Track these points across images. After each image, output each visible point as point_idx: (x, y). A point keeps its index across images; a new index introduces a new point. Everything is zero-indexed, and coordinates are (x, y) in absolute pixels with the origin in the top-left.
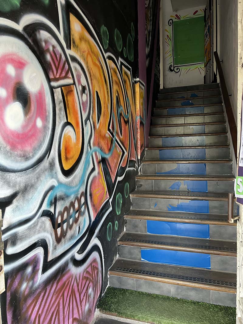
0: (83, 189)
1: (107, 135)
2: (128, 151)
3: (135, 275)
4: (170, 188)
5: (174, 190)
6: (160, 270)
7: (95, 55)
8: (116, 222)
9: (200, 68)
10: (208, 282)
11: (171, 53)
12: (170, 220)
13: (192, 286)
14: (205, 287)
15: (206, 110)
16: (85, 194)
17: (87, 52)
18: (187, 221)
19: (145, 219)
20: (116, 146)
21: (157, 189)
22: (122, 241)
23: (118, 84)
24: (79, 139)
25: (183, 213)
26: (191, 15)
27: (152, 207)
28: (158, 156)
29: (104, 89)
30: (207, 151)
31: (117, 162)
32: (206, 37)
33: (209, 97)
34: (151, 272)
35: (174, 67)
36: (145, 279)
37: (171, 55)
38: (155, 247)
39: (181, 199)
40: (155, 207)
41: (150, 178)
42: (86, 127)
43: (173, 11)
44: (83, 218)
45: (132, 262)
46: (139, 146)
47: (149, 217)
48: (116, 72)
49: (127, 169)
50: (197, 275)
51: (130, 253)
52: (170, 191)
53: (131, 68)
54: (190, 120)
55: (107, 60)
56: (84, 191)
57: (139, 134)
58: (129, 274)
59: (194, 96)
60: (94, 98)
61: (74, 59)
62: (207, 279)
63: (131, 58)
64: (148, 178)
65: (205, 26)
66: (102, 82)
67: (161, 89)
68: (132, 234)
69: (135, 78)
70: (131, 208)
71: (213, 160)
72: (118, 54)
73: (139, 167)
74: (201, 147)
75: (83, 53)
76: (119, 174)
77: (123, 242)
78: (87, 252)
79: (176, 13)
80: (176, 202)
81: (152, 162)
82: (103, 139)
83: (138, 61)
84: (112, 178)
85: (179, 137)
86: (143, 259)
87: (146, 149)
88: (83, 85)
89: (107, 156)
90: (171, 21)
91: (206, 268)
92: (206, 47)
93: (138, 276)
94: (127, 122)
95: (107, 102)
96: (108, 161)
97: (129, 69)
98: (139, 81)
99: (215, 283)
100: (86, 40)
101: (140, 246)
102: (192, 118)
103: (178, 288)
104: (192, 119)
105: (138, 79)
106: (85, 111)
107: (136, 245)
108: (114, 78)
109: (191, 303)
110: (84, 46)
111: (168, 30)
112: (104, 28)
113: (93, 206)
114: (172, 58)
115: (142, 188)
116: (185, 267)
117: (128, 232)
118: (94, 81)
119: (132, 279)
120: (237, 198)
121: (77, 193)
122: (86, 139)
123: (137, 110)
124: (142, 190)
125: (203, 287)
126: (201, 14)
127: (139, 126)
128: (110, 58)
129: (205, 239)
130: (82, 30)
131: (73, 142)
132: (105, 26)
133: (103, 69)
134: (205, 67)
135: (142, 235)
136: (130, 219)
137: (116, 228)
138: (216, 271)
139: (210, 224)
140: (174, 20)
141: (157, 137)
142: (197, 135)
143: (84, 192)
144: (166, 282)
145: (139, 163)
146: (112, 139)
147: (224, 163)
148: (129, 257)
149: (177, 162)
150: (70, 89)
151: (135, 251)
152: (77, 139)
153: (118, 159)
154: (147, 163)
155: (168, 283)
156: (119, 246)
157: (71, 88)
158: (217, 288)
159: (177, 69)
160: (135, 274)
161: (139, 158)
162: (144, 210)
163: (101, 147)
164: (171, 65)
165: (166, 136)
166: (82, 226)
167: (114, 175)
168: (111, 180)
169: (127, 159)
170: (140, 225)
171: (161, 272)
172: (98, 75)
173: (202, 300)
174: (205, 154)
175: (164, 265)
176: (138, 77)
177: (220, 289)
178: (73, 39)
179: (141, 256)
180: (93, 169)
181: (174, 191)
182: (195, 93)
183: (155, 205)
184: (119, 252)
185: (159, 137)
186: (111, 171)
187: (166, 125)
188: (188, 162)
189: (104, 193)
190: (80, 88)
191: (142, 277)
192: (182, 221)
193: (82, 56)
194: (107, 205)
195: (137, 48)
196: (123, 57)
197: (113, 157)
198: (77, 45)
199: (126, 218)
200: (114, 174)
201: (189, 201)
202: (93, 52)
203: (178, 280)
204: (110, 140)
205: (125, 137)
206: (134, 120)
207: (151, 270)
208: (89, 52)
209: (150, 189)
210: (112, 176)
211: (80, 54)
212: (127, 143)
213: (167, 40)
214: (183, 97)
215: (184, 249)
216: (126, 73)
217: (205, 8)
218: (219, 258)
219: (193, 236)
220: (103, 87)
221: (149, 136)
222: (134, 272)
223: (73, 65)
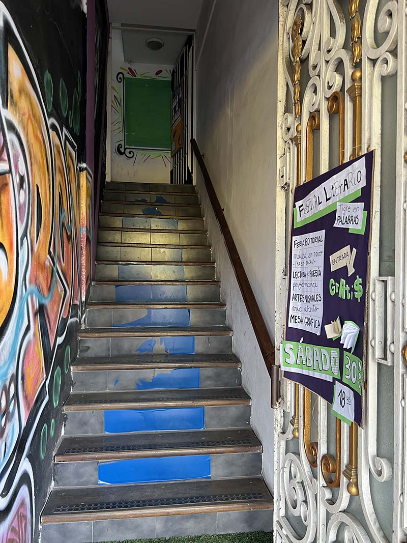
0: (12, 370)
1: (47, 263)
2: (71, 289)
3: (93, 515)
4: (137, 350)
5: (144, 353)
6: (135, 496)
7: (36, 121)
8: (53, 421)
9: (164, 157)
10: (213, 500)
11: (121, 125)
12: (145, 407)
13: (190, 512)
14: (209, 509)
15: (181, 226)
16: (15, 378)
17: (28, 114)
18: (171, 405)
19: (102, 409)
20: (56, 281)
21: (116, 353)
22: (63, 455)
23: (61, 172)
24: (12, 273)
25: (161, 391)
26: (153, 75)
27: (111, 385)
28: (114, 296)
29: (45, 181)
30: (189, 288)
31: (58, 311)
32: (175, 112)
33: (184, 205)
34: (120, 503)
35: (125, 149)
36: (111, 517)
37: (120, 128)
38: (123, 457)
39: (160, 368)
40: (115, 384)
41: (105, 335)
42: (22, 250)
43: (125, 62)
44: (12, 424)
45: (82, 490)
46: (84, 278)
47: (108, 405)
48: (59, 152)
49: (70, 321)
50: (194, 493)
51: (78, 475)
52: (139, 355)
53: (76, 145)
54: (159, 239)
55: (50, 131)
56: (15, 372)
57: (84, 258)
58: (82, 515)
59: (161, 201)
60: (33, 197)
61: (12, 127)
62: (210, 495)
63: (77, 129)
64: (102, 335)
65: (174, 96)
66: (44, 168)
67: (108, 183)
68: (79, 438)
69: (80, 163)
70: (71, 391)
71: (198, 303)
72: (63, 122)
73: (82, 314)
74: (181, 283)
75: (23, 116)
76: (59, 333)
77: (64, 457)
78: (14, 490)
79: (129, 66)
80: (150, 373)
81: (107, 307)
82: (42, 270)
83: (85, 135)
84: (51, 341)
85: (146, 264)
86: (101, 482)
87: (93, 283)
88: (21, 173)
89: (46, 302)
90: (121, 76)
91: (205, 478)
92: (174, 128)
93: (99, 514)
94: (69, 238)
95: (48, 204)
96: (46, 309)
97: (73, 147)
98: (86, 169)
99: (222, 500)
100: (26, 94)
101: (97, 459)
102: (162, 235)
103: (167, 521)
104: (162, 237)
105: (84, 165)
106: (22, 222)
107: (89, 459)
108: (58, 162)
109: (188, 541)
110: (23, 104)
111: (115, 88)
112: (48, 76)
113: (26, 397)
114: (122, 134)
115: (90, 354)
116: (173, 482)
117: (68, 436)
118: (35, 167)
119: (88, 524)
120: (284, 371)
121: (5, 378)
122: (21, 273)
123: (81, 216)
124: (90, 356)
125: (207, 509)
126: (167, 76)
127: (84, 244)
128: (53, 127)
129: (198, 430)
130: (23, 77)
131: (4, 279)
132: (49, 72)
133: (45, 146)
134: (172, 157)
135: (96, 437)
136: (73, 412)
137: (52, 433)
138: (219, 479)
139: (206, 406)
140: (127, 76)
141: (111, 262)
142: (172, 263)
143: (15, 374)
144: (149, 515)
145: (84, 309)
146: (53, 269)
147: (216, 308)
148: (76, 481)
149: (147, 306)
150: (5, 182)
151: (87, 468)
152: (10, 274)
153: (59, 305)
154: (96, 308)
155: (151, 516)
156: (55, 464)
157: (6, 178)
158: (227, 507)
159: (130, 153)
160: (93, 512)
161: (83, 299)
162: (96, 392)
163: (39, 286)
164: (120, 144)
165: (124, 263)
166: (9, 441)
167: (53, 335)
168: (50, 344)
169: (69, 303)
170: (93, 421)
171: (137, 499)
172: (39, 156)
173: (204, 531)
174: (187, 294)
175: (139, 484)
176: (84, 162)
177: (230, 508)
178: (11, 90)
179: (97, 477)
180: (28, 328)
181: (146, 355)
182: (163, 196)
183: (114, 382)
184: (56, 477)
185: (113, 263)
186: (50, 328)
187: (121, 243)
188: (164, 306)
189: (40, 370)
190: (17, 180)
191: (105, 516)
192: (164, 406)
193: (21, 122)
194: (42, 393)
195: (84, 114)
196: (67, 128)
197: (53, 302)
198: (15, 101)
199: (66, 409)
200: (54, 332)
201: (171, 371)
202: (34, 116)
203: (167, 507)
204: (51, 270)
205: (68, 264)
206: (78, 234)
207: (119, 499)
208: (29, 114)
209: (104, 354)
210: (50, 336)
211: (19, 117)
212: (70, 274)
213: (114, 104)
214: (144, 201)
215: (171, 452)
216: (70, 154)
217: (174, 70)
218: (222, 457)
219: (181, 428)
220: (45, 178)
221: (96, 260)
222: (90, 509)
223: (10, 136)
